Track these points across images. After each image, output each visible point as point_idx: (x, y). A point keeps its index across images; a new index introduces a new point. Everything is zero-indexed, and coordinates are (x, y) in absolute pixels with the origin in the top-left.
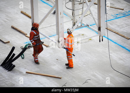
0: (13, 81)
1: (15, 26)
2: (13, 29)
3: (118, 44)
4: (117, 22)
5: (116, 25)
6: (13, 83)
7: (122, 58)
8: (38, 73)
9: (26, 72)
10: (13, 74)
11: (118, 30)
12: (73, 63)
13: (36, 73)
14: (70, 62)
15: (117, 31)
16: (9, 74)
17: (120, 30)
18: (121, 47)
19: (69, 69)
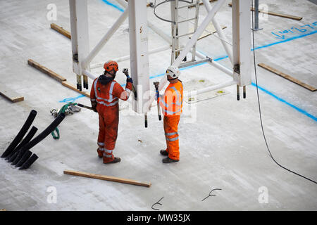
0: (32, 193)
1: (37, 61)
2: (31, 69)
3: (288, 104)
4: (284, 50)
5: (283, 56)
6: (32, 197)
7: (297, 137)
8: (93, 175)
9: (65, 173)
10: (32, 176)
11: (288, 68)
12: (180, 150)
13: (88, 174)
14: (173, 148)
15: (284, 72)
16: (23, 177)
17: (293, 69)
18: (297, 112)
19: (168, 164)
